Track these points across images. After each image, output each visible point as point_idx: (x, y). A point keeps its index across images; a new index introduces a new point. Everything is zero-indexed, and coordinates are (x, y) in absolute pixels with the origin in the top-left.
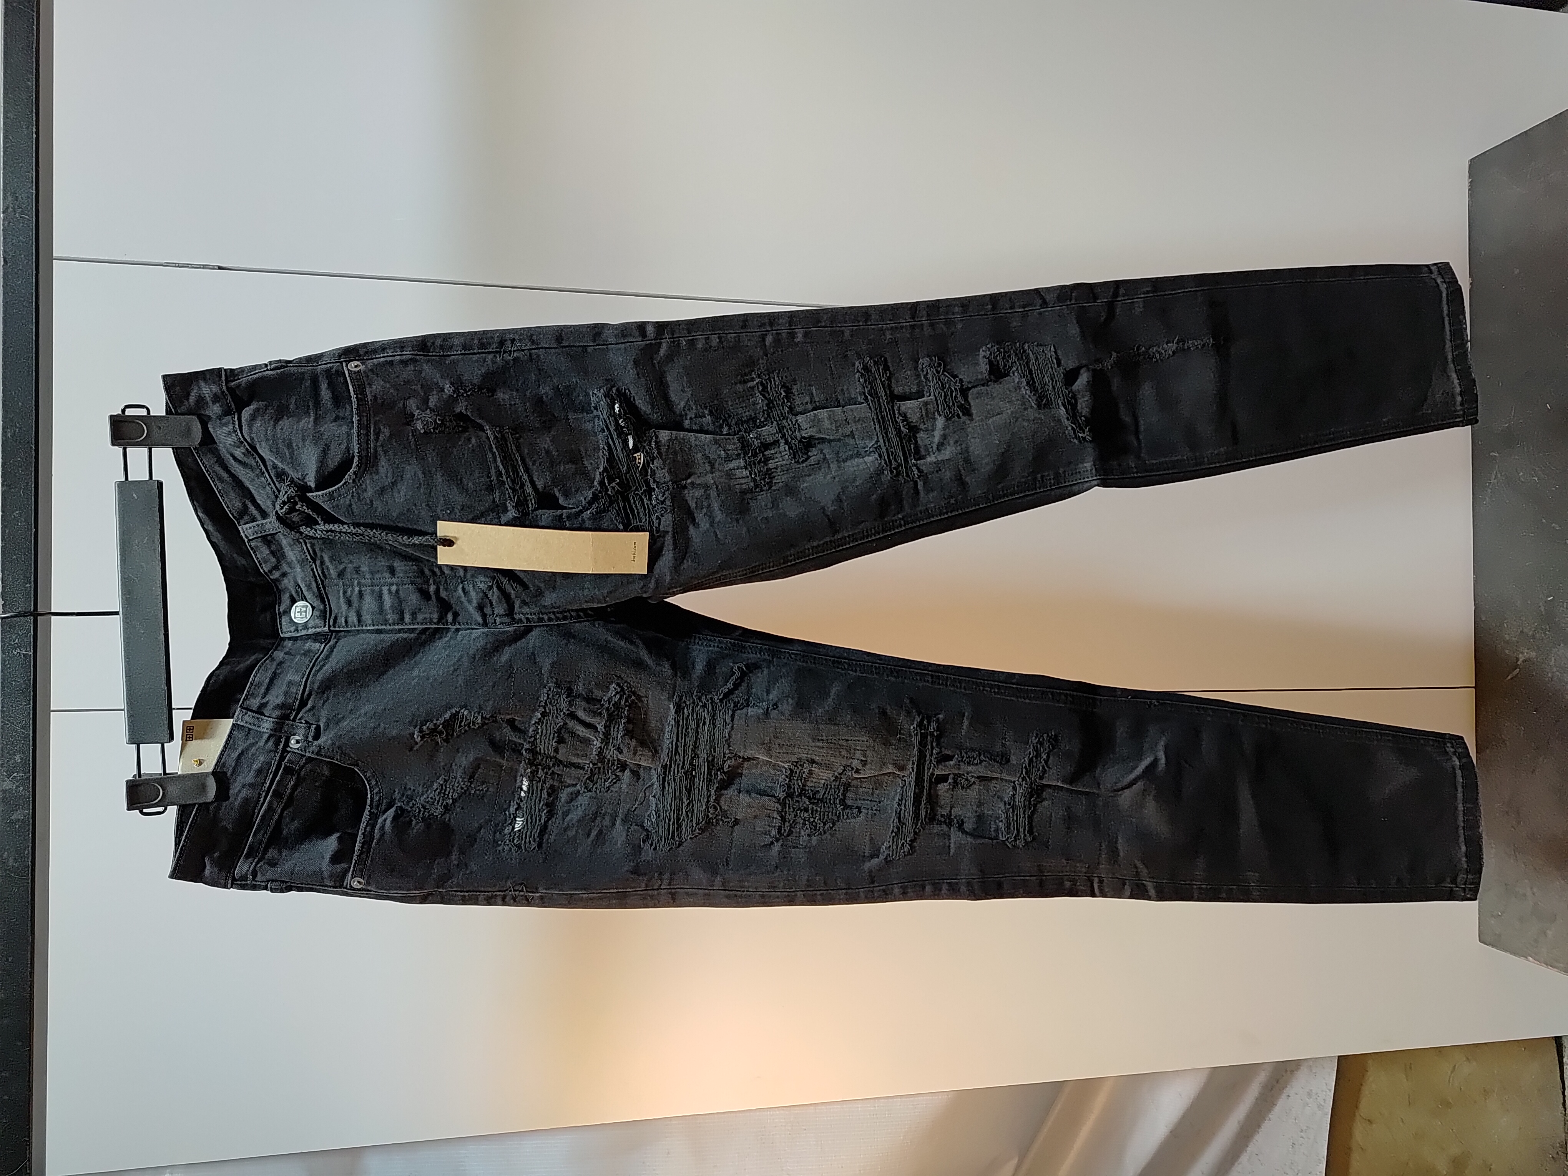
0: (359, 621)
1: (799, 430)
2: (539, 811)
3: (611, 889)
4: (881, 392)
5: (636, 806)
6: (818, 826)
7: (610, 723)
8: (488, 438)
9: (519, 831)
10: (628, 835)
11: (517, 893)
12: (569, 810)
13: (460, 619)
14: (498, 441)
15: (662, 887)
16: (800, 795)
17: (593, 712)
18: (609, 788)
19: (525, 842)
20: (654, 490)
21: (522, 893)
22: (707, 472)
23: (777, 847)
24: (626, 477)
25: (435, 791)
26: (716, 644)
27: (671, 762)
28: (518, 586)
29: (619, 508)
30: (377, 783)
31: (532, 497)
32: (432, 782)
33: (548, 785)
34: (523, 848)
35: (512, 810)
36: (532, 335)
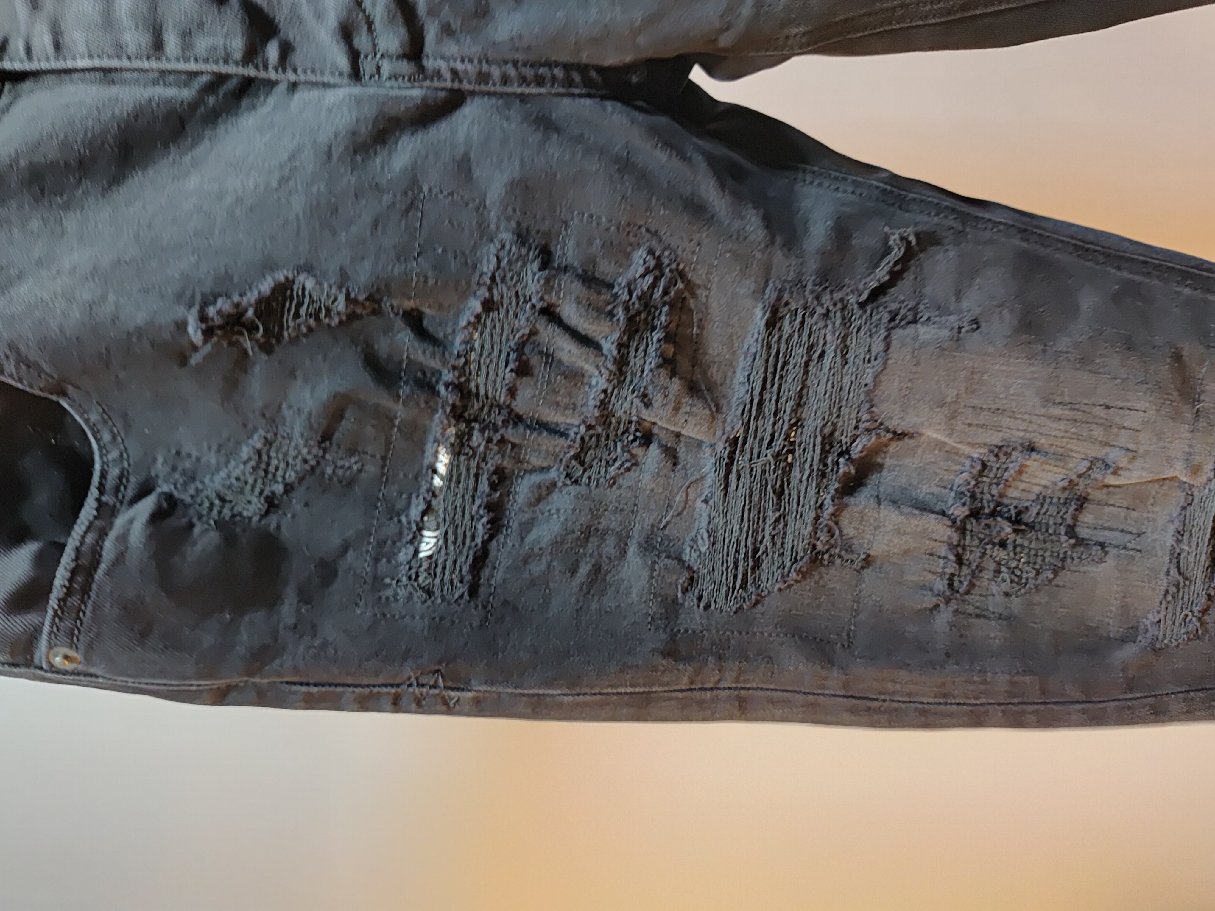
0: (57, 46)
2: (472, 518)
3: (622, 685)
5: (668, 518)
6: (1025, 575)
7: (629, 339)
9: (430, 557)
10: (652, 577)
11: (424, 690)
12: (533, 519)
15: (721, 685)
16: (993, 514)
17: (598, 310)
18: (614, 479)
19: (442, 580)
21: (436, 691)
23: (944, 617)
25: (245, 463)
27: (747, 431)
30: (114, 438)
32: (238, 444)
33: (490, 466)
34: (438, 593)
35: (415, 512)
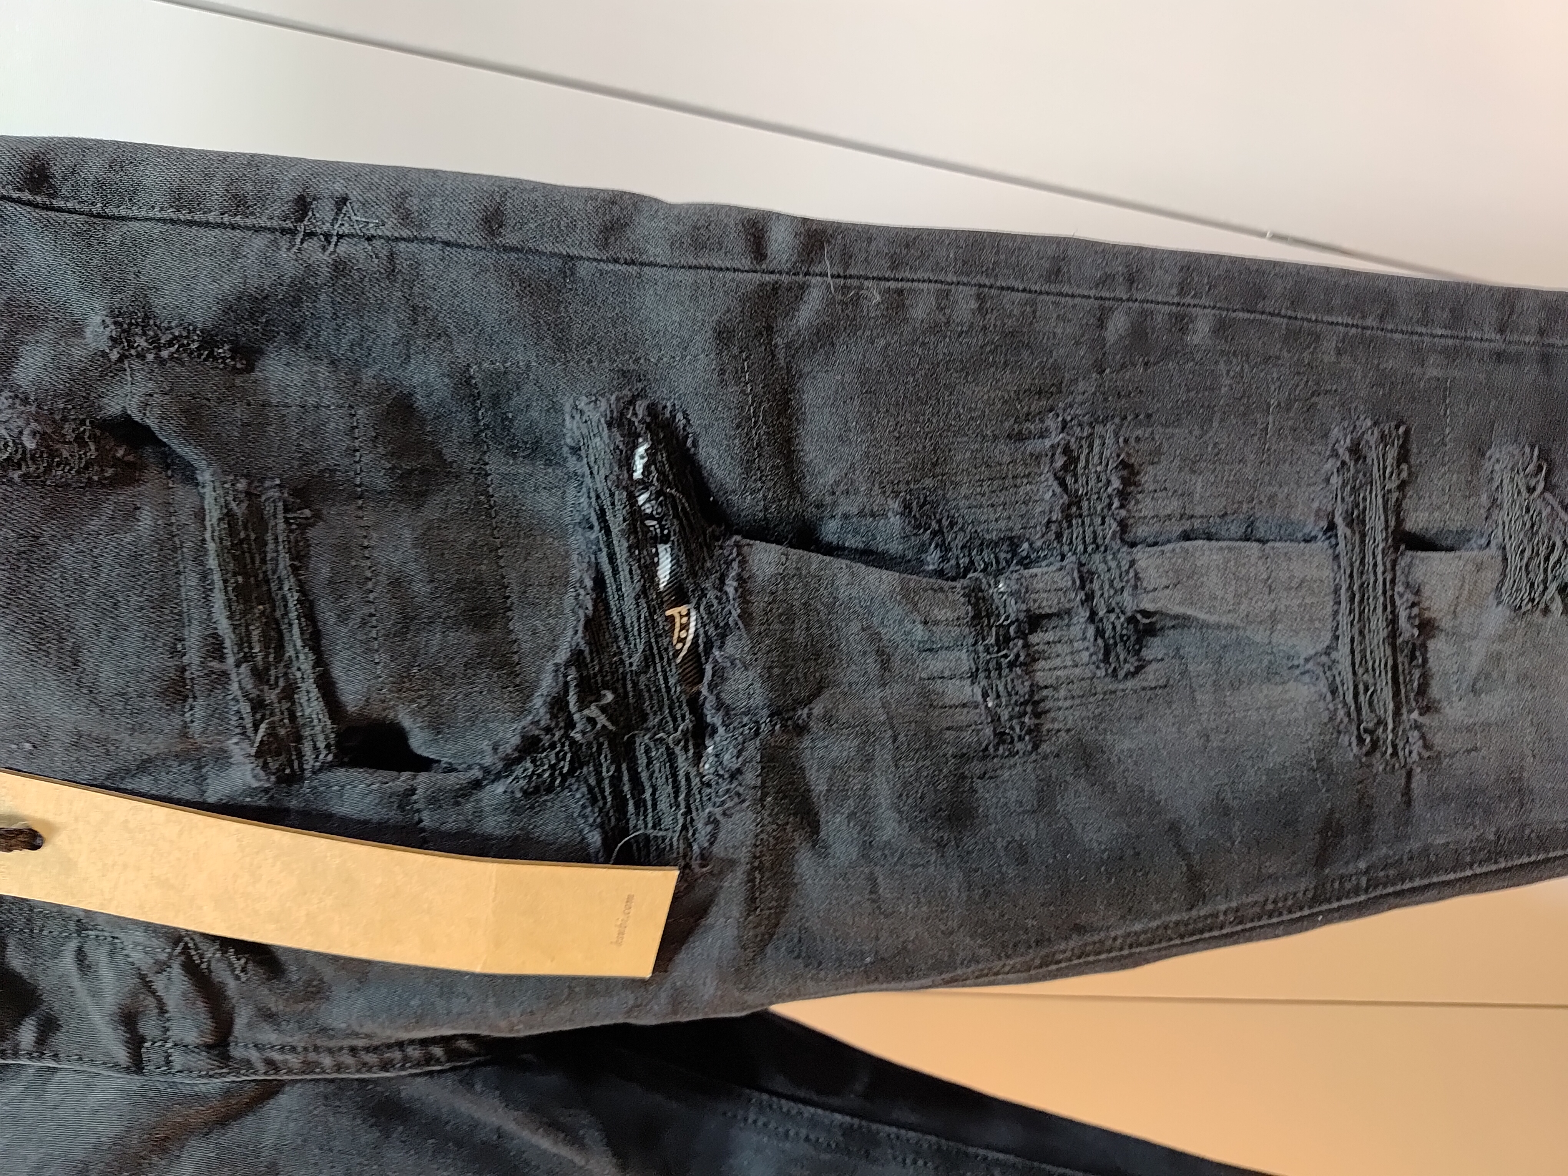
1: (1136, 587)
4: (1376, 521)
8: (200, 515)
13: (59, 1040)
14: (232, 531)
20: (714, 731)
22: (868, 683)
24: (635, 684)
26: (804, 1132)
28: (250, 967)
29: (600, 780)
31: (318, 729)
36: (405, 195)
